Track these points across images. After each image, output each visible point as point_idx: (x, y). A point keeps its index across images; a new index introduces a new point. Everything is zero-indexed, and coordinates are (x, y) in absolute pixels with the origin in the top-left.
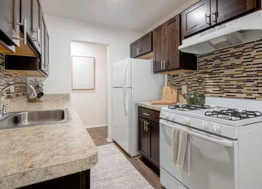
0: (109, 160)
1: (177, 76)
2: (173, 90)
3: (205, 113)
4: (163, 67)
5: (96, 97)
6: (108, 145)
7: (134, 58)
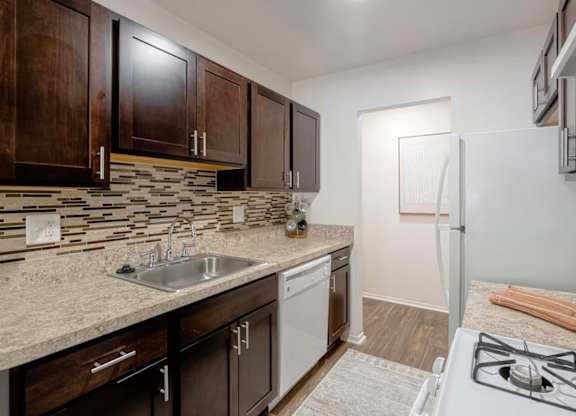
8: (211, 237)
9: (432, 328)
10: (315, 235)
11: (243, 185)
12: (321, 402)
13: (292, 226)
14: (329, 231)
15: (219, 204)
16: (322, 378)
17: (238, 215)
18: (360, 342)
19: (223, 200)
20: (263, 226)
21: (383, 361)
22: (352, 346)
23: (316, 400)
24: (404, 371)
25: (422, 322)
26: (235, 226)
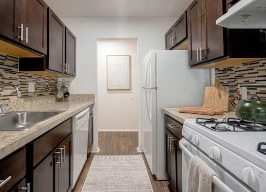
0: (127, 177)
1: (230, 69)
2: (222, 92)
3: (260, 145)
4: (199, 58)
5: (132, 99)
6: (135, 156)
7: (171, 49)
8: (16, 101)
9: (124, 138)
10: (73, 100)
11: (43, 68)
12: (92, 184)
13: (60, 95)
14: (81, 98)
15: (20, 80)
16: (87, 172)
17: (31, 87)
18: (98, 151)
19: (23, 77)
20: (44, 95)
21: (112, 157)
22: (95, 154)
23: (89, 184)
24: (123, 158)
25: (120, 137)
26: (30, 95)
